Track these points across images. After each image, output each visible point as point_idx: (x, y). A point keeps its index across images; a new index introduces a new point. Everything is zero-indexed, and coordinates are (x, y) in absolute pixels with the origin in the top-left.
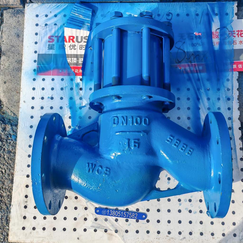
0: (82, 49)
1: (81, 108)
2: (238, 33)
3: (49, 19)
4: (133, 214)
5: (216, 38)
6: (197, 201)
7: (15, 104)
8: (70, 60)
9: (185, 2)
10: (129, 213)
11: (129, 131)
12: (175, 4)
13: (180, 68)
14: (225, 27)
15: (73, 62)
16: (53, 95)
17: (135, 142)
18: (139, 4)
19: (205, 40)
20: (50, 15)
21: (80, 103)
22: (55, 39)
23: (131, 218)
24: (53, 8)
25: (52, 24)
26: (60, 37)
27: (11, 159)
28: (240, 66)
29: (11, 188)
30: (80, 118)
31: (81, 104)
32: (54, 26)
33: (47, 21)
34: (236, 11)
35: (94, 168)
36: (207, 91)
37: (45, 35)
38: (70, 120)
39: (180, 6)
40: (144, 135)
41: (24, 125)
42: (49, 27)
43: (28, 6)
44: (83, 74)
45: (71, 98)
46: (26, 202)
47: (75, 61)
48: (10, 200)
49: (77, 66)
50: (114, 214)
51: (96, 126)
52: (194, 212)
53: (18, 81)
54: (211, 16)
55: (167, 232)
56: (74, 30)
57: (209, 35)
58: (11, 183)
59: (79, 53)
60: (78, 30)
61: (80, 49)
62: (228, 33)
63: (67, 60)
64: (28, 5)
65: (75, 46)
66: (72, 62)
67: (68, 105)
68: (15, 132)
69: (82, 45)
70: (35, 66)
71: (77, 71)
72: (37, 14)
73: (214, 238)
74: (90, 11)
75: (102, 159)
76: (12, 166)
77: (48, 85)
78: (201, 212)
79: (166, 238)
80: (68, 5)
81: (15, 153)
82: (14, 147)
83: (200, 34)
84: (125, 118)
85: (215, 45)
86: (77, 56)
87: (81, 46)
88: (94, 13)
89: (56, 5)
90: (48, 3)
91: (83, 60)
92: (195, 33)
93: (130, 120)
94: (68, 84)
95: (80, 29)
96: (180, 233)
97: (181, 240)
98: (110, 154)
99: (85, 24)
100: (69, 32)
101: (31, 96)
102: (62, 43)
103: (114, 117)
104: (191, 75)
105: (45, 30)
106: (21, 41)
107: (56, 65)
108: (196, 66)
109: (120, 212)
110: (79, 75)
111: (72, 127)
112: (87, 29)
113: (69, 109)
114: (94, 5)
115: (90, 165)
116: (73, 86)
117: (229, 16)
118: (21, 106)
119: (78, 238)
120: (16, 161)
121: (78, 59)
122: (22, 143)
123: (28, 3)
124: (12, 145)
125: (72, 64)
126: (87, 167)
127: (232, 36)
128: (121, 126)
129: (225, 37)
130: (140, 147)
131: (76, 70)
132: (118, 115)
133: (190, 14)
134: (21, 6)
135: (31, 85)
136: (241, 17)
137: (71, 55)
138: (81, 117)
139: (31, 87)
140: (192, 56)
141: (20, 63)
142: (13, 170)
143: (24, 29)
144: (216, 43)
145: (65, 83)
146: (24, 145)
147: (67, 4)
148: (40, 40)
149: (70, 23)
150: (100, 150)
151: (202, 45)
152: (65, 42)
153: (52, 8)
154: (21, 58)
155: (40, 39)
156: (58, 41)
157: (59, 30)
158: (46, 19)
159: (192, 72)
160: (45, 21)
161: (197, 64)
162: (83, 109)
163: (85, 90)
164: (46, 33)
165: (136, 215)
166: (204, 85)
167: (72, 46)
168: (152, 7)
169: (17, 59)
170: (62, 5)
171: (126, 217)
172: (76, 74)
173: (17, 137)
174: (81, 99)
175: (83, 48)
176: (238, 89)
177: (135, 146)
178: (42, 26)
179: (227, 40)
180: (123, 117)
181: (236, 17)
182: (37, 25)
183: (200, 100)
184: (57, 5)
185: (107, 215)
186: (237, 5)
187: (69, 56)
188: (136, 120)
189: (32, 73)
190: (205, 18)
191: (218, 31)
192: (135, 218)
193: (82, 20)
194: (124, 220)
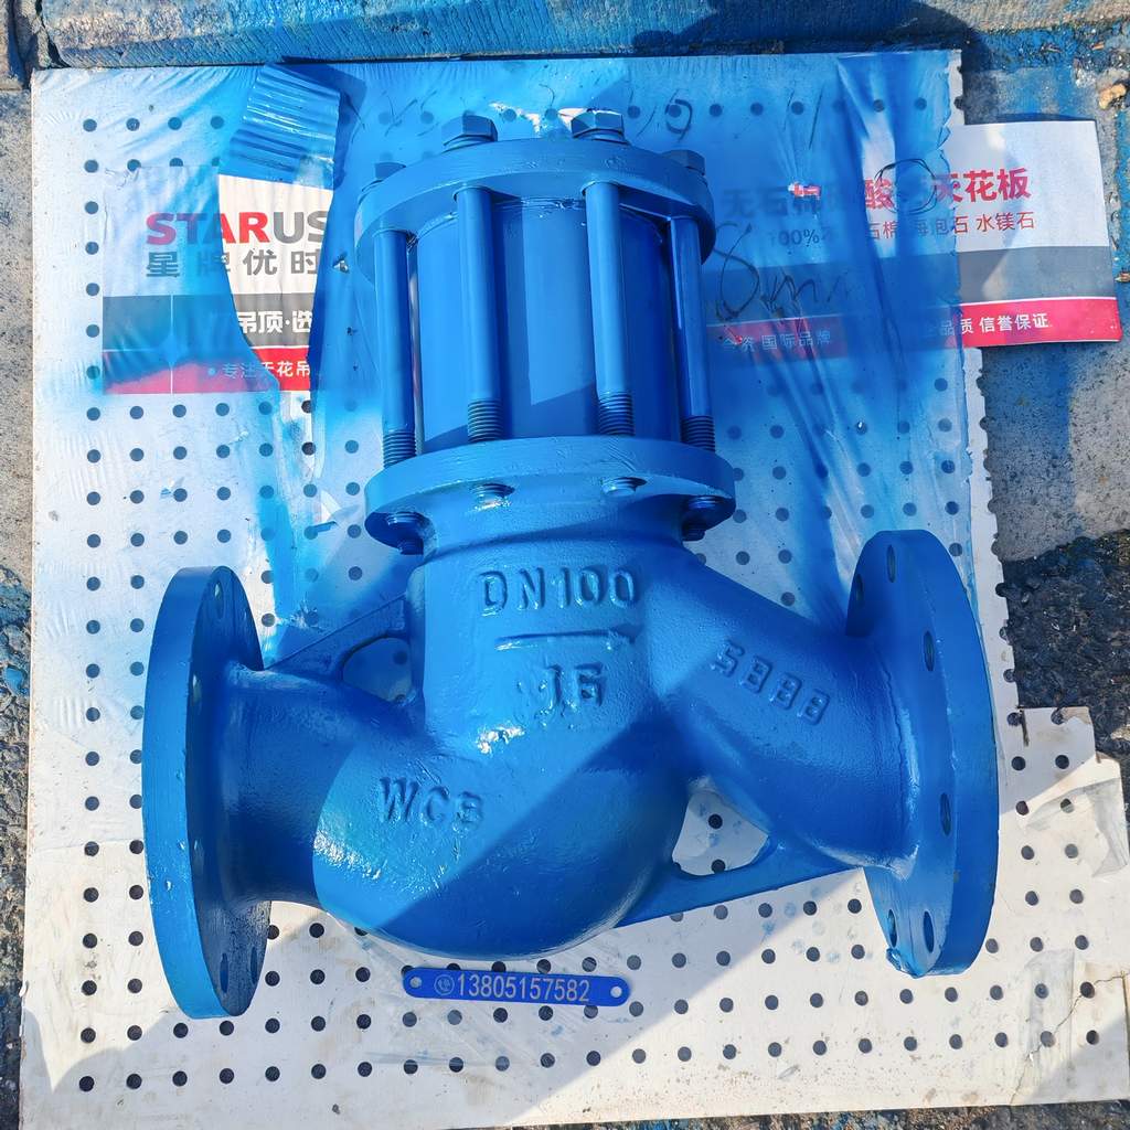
0: (302, 271)
1: (312, 532)
2: (973, 184)
3: (147, 138)
4: (572, 985)
5: (880, 207)
6: (840, 906)
7: (12, 528)
8: (253, 319)
9: (741, 54)
10: (551, 981)
11: (554, 631)
12: (702, 64)
13: (738, 339)
14: (915, 160)
15: (266, 329)
16: (182, 479)
17: (582, 679)
18: (546, 67)
19: (836, 217)
20: (149, 123)
21: (307, 512)
22: (180, 229)
23: (565, 1001)
24: (161, 90)
25: (160, 159)
26: (202, 216)
27: (6, 776)
28: (987, 324)
29: (15, 907)
30: (313, 575)
31: (314, 517)
32: (169, 171)
33: (136, 149)
34: (957, 90)
35: (410, 802)
36: (857, 436)
37: (130, 213)
38: (270, 588)
39: (722, 72)
40: (619, 646)
41: (61, 622)
42: (147, 176)
43: (43, 82)
44: (314, 383)
45: (266, 492)
46: (91, 965)
47: (275, 322)
48: (14, 964)
49: (283, 347)
50: (486, 990)
51: (402, 615)
52: (828, 955)
53: (15, 420)
54: (857, 113)
55: (722, 1049)
56: (263, 186)
57: (854, 193)
58: (14, 883)
59: (289, 289)
60: (282, 186)
61: (294, 271)
62: (930, 183)
63: (240, 319)
64: (46, 78)
65: (271, 255)
66: (262, 331)
67: (255, 520)
68: (18, 653)
69: (301, 253)
70: (94, 351)
71: (284, 369)
72: (90, 117)
73: (919, 1058)
74: (331, 101)
75: (441, 757)
76: (14, 809)
77: (160, 436)
78: (858, 952)
79: (716, 1078)
80: (229, 74)
81: (22, 750)
82: (16, 723)
83: (814, 190)
84: (535, 577)
85: (878, 238)
86: (280, 302)
87: (298, 258)
88: (348, 108)
89: (173, 77)
90: (136, 67)
91: (314, 318)
92: (791, 188)
93: (556, 584)
94: (250, 427)
95: (289, 181)
96: (775, 1050)
97: (781, 1078)
98: (475, 735)
99: (310, 158)
100: (238, 195)
101: (83, 490)
102: (211, 247)
103: (485, 574)
104: (784, 368)
105: (128, 189)
106: (21, 241)
107: (189, 344)
108: (803, 329)
109: (514, 978)
110: (297, 388)
111: (278, 620)
112: (322, 182)
113: (260, 541)
114: (346, 72)
115: (394, 787)
116: (273, 435)
117: (932, 111)
118: (38, 534)
119: (335, 1109)
120: (34, 786)
121: (287, 316)
122: (56, 702)
123: (44, 69)
124: (7, 712)
125: (264, 339)
126: (382, 796)
127: (947, 199)
128: (520, 614)
129: (920, 203)
130: (605, 700)
131: (282, 363)
132: (504, 567)
133: (765, 105)
134: (15, 82)
135: (80, 440)
136: (980, 115)
137: (256, 296)
138: (314, 571)
139: (81, 446)
140: (786, 286)
141: (22, 341)
142: (19, 826)
143: (30, 188)
144: (881, 228)
145: (234, 424)
146: (66, 712)
147: (224, 71)
148: (109, 237)
149: (243, 156)
150: (429, 720)
151: (824, 238)
152: (224, 241)
153: (155, 89)
154: (25, 317)
155: (110, 230)
156: (192, 236)
157: (194, 189)
158: (130, 141)
159: (787, 355)
160: (128, 148)
161: (809, 321)
162: (321, 535)
163: (328, 451)
164: (133, 203)
165: (584, 985)
166: (842, 411)
167: (255, 257)
168: (602, 78)
169: (9, 324)
170: (200, 77)
171: (541, 1000)
172: (286, 384)
173: (26, 676)
174: (310, 491)
175: (306, 263)
176: (983, 423)
177: (584, 695)
178: (116, 173)
179: (929, 216)
180: (525, 574)
181: (958, 116)
182: (92, 166)
183: (831, 476)
184: (181, 77)
185: (456, 996)
186: (959, 63)
187: (249, 304)
188: (583, 581)
189: (80, 385)
190: (832, 122)
191: (890, 175)
192: (581, 999)
193: (298, 142)
194: (535, 1014)
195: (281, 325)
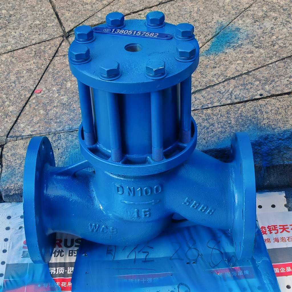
8: (55, 270)
15: (59, 273)
34: (284, 202)
37: (18, 241)
47: (62, 271)
49: (64, 278)
59: (68, 261)
61: (69, 256)
63: (50, 270)
65: (62, 251)
70: (1, 281)
71: (64, 284)
72: (9, 215)
86: (64, 265)
91: (74, 269)
105: (18, 234)
107: (33, 278)
110: (67, 290)
121: (66, 269)
125: (58, 276)
127: (285, 232)
137: (56, 263)
140: (232, 258)
148: (10, 248)
155: (11, 246)
158: (21, 221)
159: (234, 278)
160: (19, 223)
164: (20, 238)
167: (57, 252)
172: (64, 289)
175: (73, 253)
178: (15, 230)
181: (286, 209)
182: (8, 229)
186: (284, 195)
187: (54, 265)
195: (64, 272)
